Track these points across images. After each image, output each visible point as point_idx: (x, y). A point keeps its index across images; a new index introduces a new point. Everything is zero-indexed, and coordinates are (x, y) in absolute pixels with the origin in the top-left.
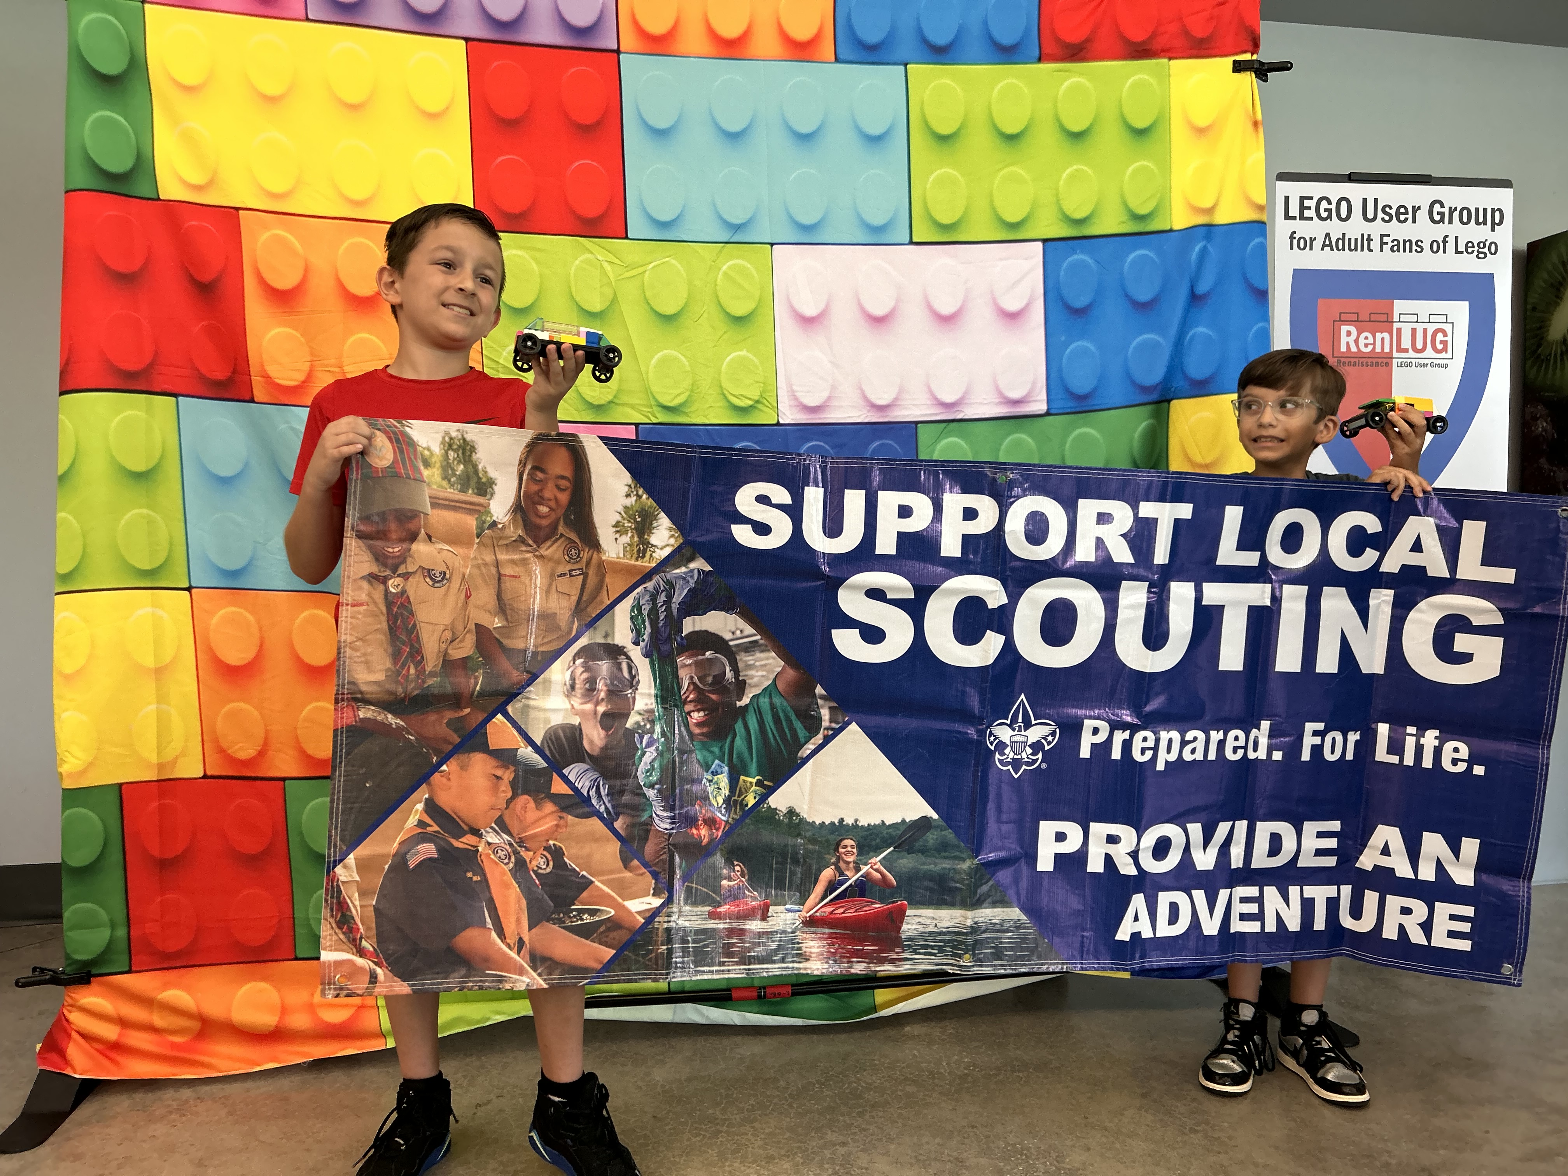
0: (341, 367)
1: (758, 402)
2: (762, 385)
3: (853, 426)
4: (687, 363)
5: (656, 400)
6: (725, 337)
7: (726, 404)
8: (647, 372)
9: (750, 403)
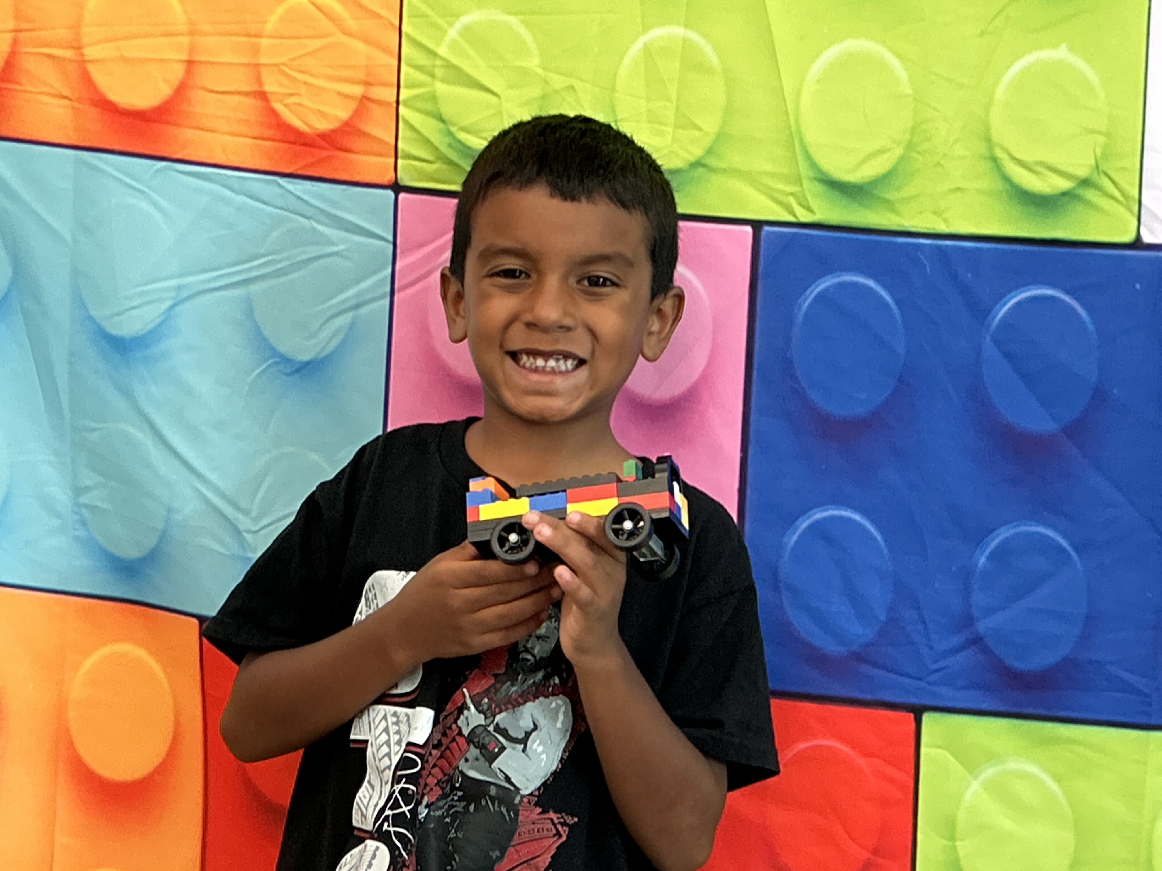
0: (78, 46)
1: (1086, 183)
2: (1101, 139)
4: (904, 75)
5: (813, 165)
7: (1000, 185)
8: (798, 94)
9: (1065, 184)
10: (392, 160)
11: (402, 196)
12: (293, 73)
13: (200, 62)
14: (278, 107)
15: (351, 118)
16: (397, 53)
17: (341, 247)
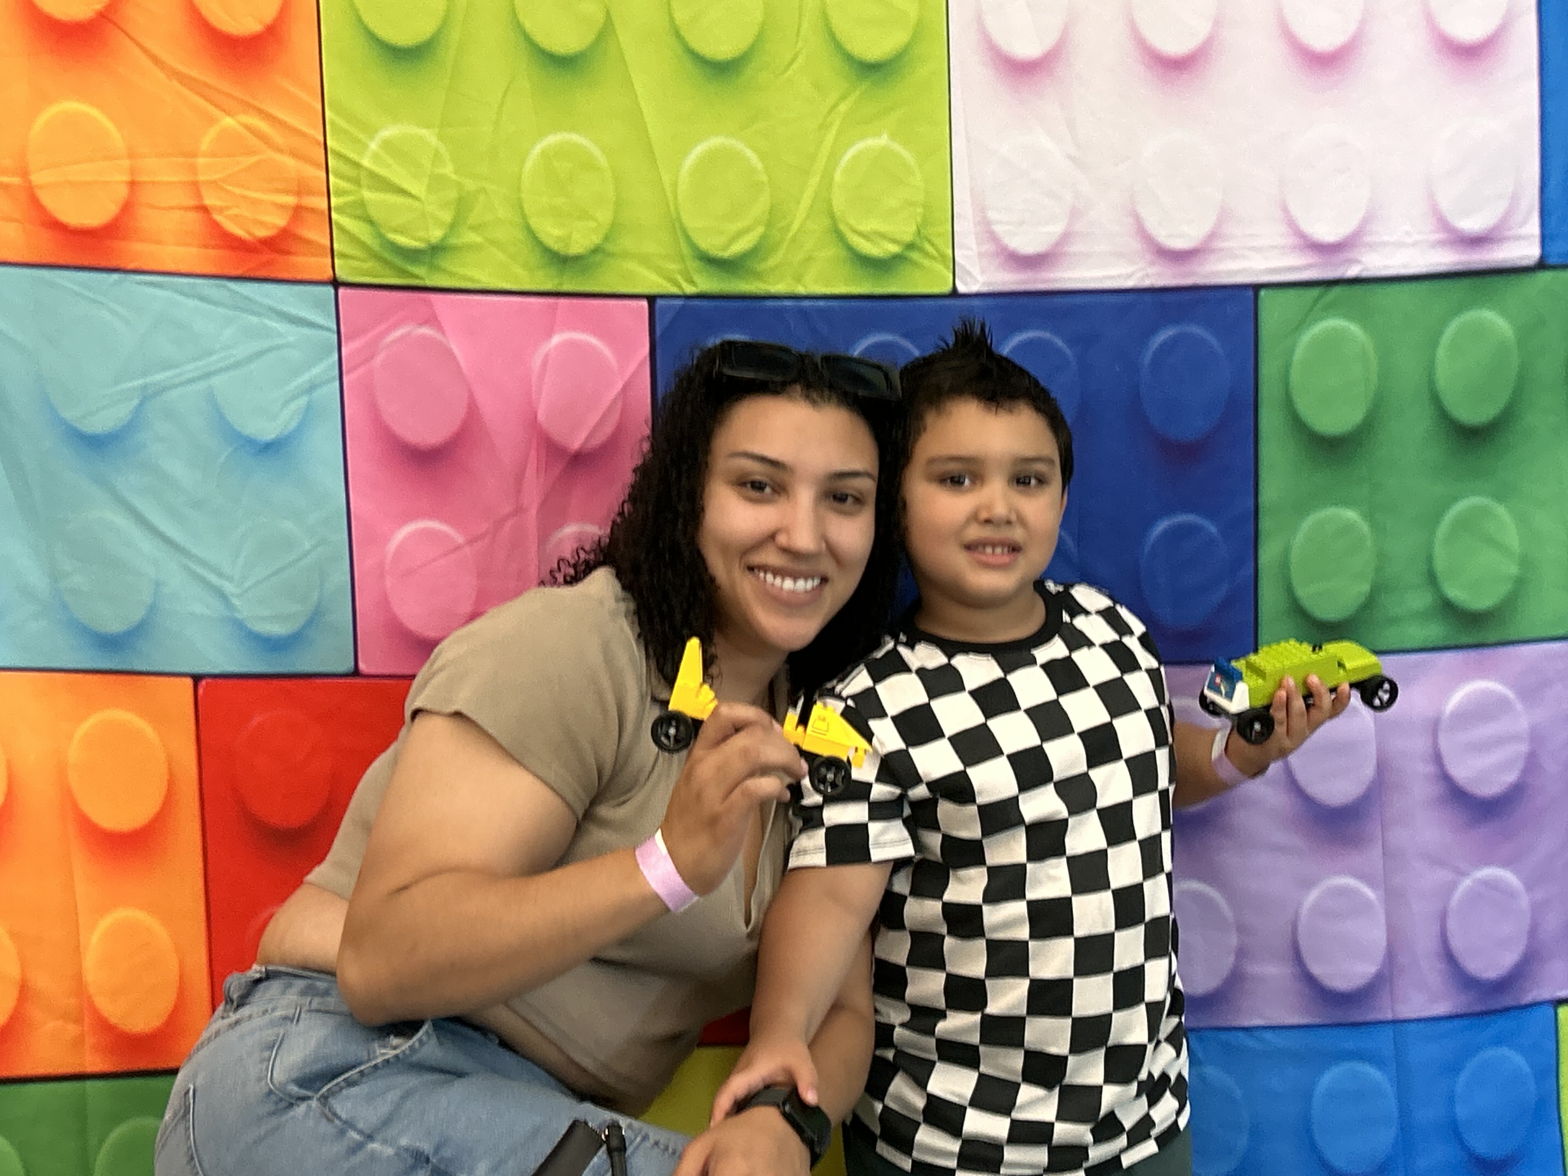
0: (24, 173)
1: (911, 246)
2: (920, 210)
3: (1114, 299)
4: (760, 166)
5: (693, 245)
6: (843, 107)
7: (843, 253)
8: (675, 185)
9: (894, 249)
10: (330, 260)
11: (341, 291)
12: (230, 188)
13: (145, 183)
14: (218, 218)
15: (289, 224)
16: (324, 166)
17: (291, 339)
